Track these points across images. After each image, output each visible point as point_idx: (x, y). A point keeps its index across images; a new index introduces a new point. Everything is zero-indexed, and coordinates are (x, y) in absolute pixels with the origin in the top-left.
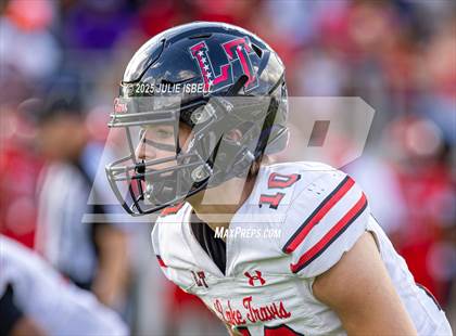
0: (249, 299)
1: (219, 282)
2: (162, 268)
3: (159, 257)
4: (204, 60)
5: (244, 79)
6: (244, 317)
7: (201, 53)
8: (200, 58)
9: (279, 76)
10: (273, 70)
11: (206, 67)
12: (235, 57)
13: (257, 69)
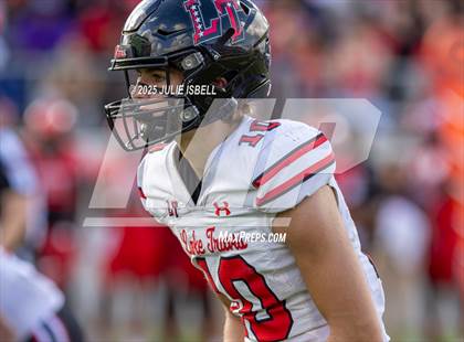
0: (212, 230)
1: (190, 212)
2: (142, 199)
3: (140, 189)
4: (196, 13)
5: (231, 32)
6: (205, 246)
7: (194, 7)
8: (192, 12)
9: (263, 31)
10: (258, 25)
11: (198, 20)
12: (224, 12)
13: (243, 24)
